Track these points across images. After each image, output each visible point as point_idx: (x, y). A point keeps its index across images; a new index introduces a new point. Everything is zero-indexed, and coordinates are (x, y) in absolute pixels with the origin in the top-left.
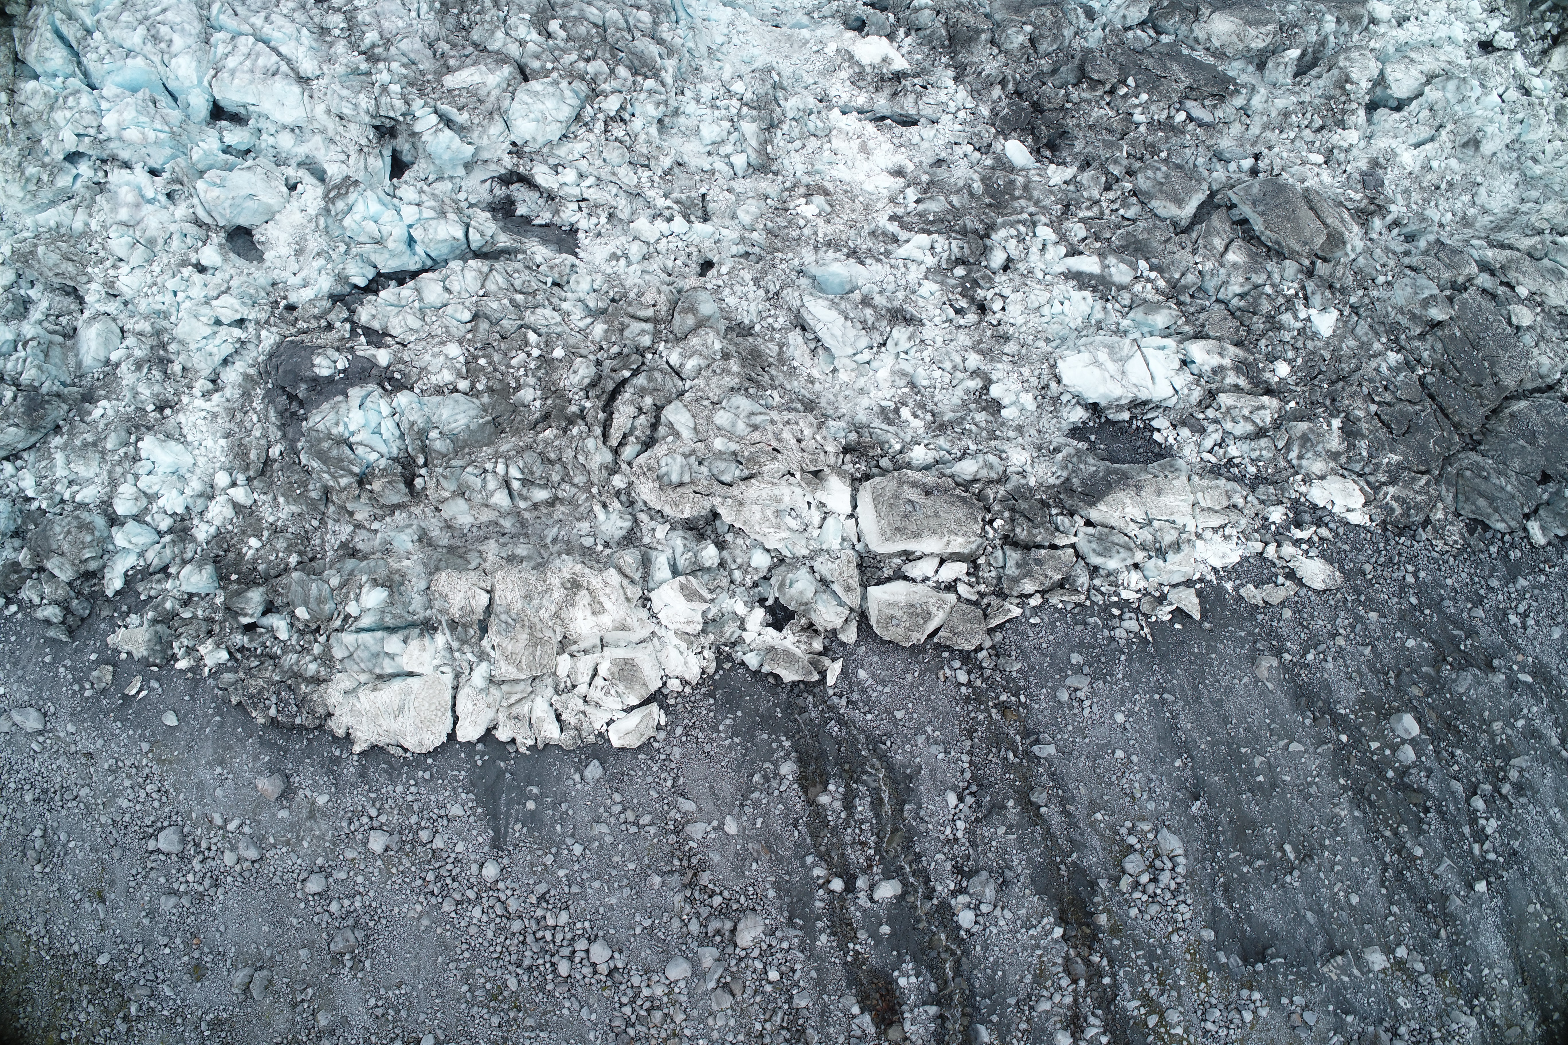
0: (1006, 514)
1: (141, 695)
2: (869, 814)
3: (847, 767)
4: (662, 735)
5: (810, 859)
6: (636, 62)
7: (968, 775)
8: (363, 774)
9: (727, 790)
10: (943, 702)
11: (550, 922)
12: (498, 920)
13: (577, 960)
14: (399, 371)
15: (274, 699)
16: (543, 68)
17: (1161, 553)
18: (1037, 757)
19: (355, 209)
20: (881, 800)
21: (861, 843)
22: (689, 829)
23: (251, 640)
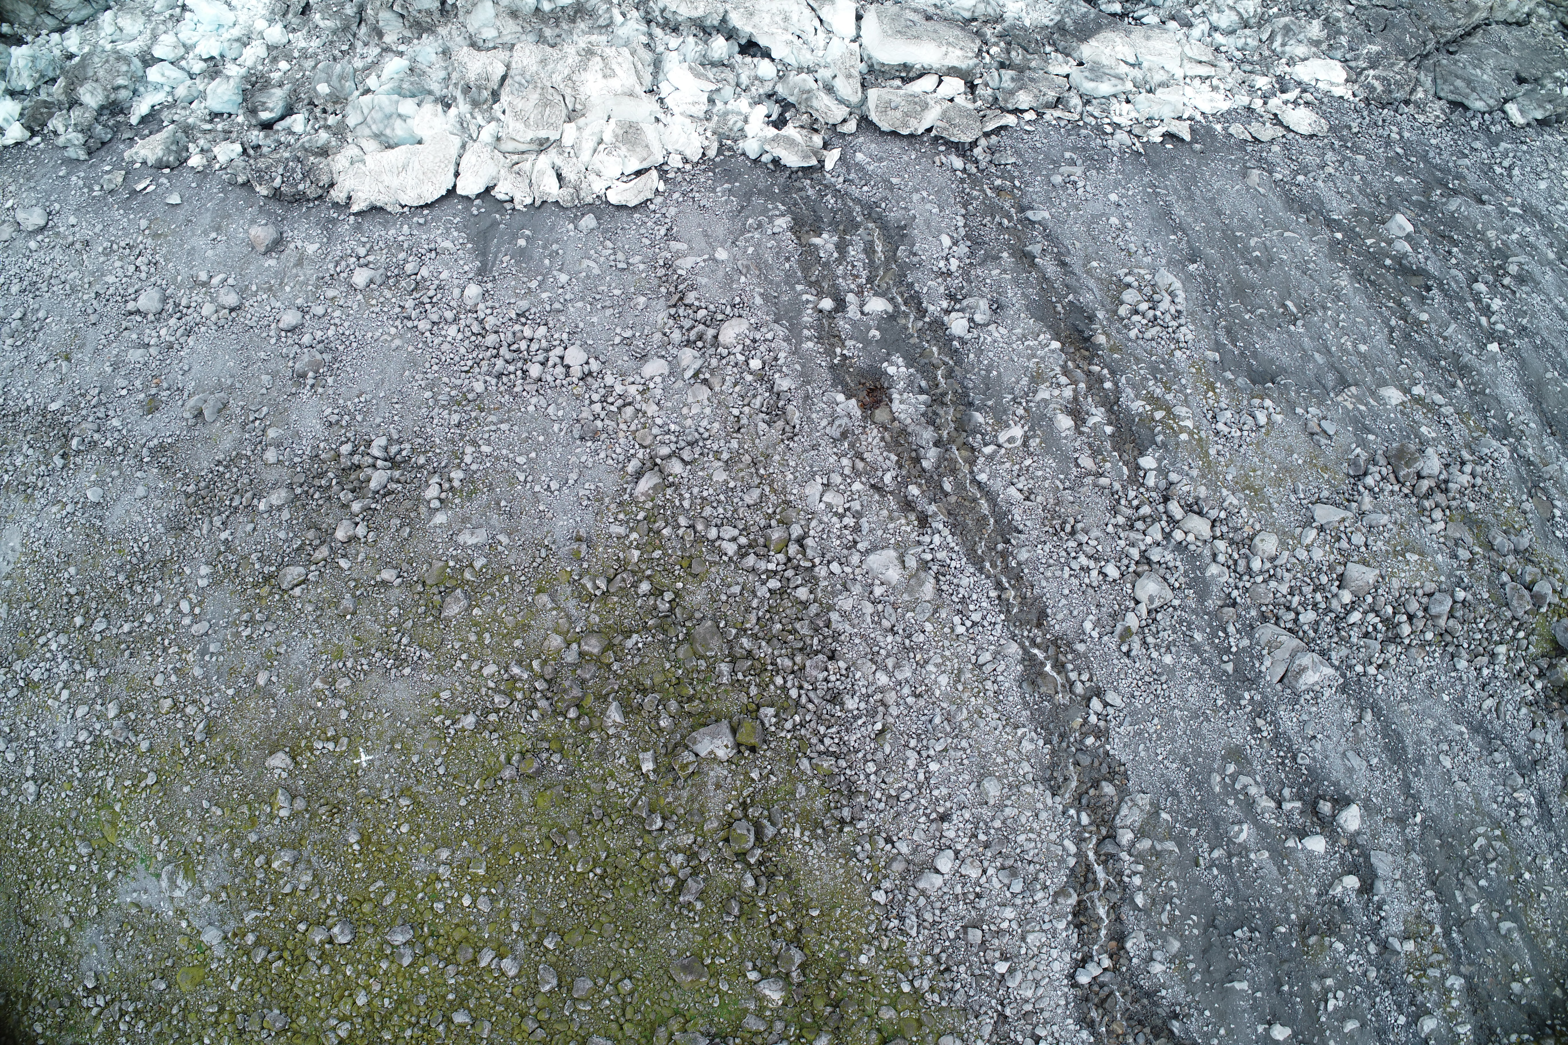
0: (1002, 44)
1: (148, 190)
2: (863, 256)
3: (841, 227)
4: (659, 199)
5: (799, 288)
7: (962, 232)
8: (358, 227)
9: (720, 231)
10: (940, 178)
11: (528, 334)
12: (473, 338)
13: (550, 363)
15: (281, 171)
17: (1150, 91)
18: (1031, 224)
20: (874, 252)
21: (853, 275)
22: (679, 262)
23: (266, 136)
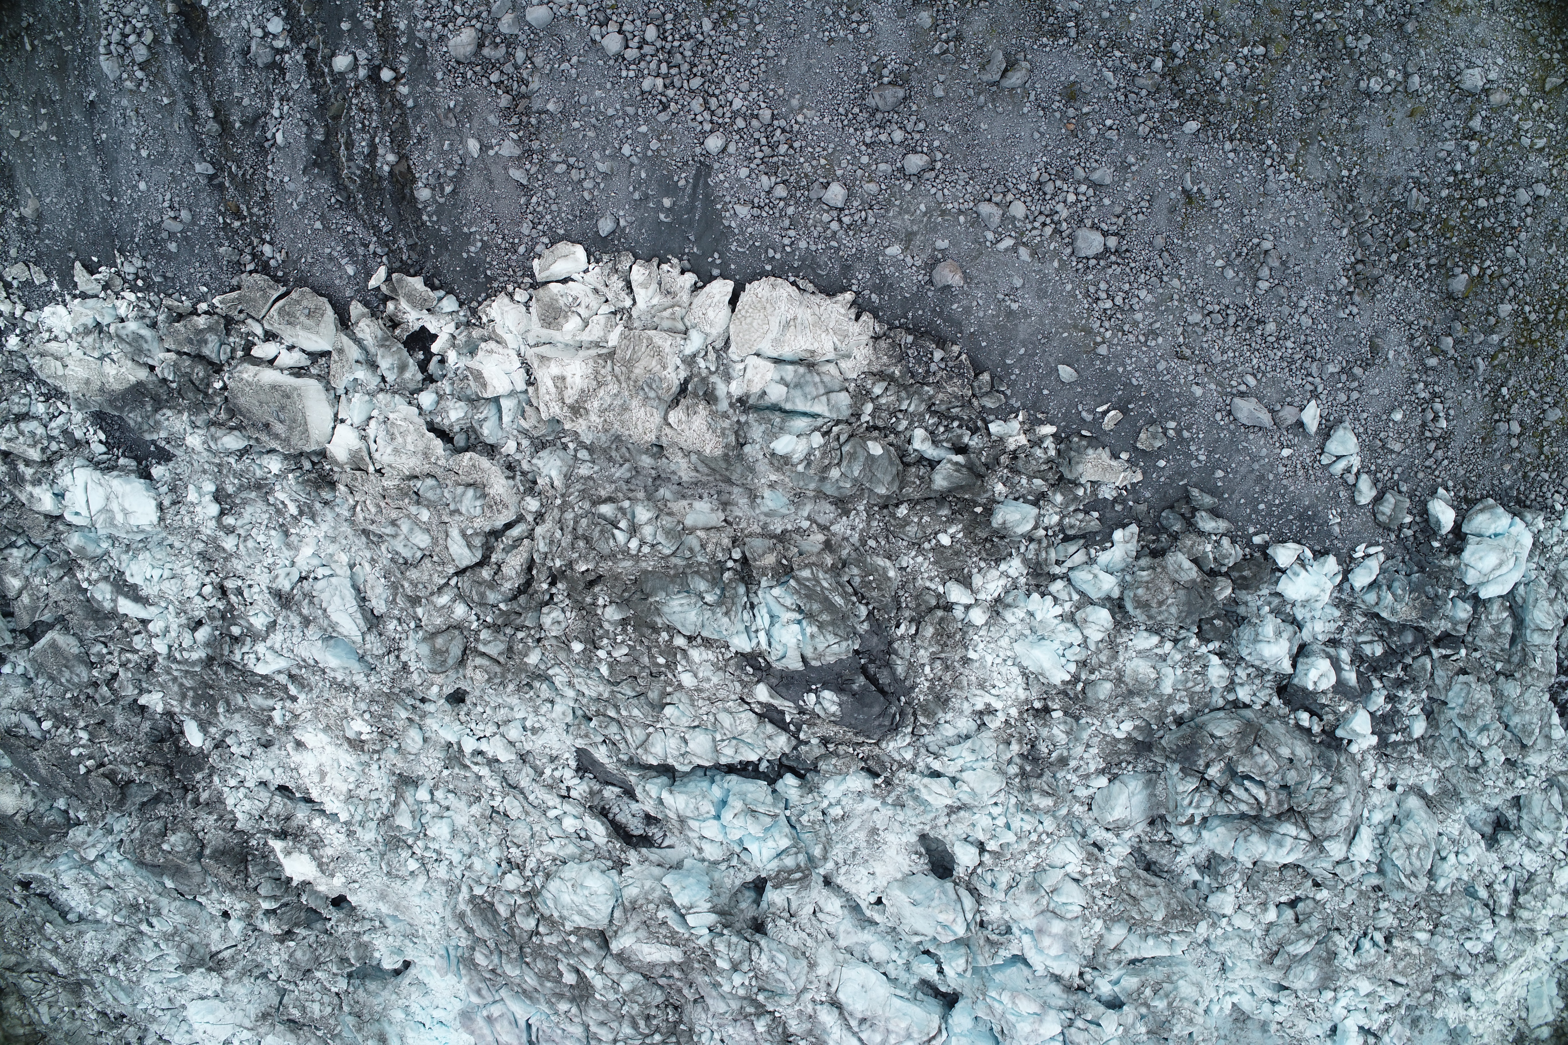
0: (210, 391)
1: (1105, 407)
2: (354, 137)
3: (375, 186)
4: (539, 249)
5: (410, 103)
6: (490, 915)
7: (269, 158)
8: (847, 269)
9: (477, 183)
10: (285, 230)
11: (660, 82)
12: (717, 92)
13: (637, 40)
14: (747, 674)
15: (933, 367)
16: (581, 938)
17: (98, 328)
18: (212, 164)
19: (773, 853)
20: (347, 149)
21: (364, 111)
22: (517, 152)
23: (960, 437)
